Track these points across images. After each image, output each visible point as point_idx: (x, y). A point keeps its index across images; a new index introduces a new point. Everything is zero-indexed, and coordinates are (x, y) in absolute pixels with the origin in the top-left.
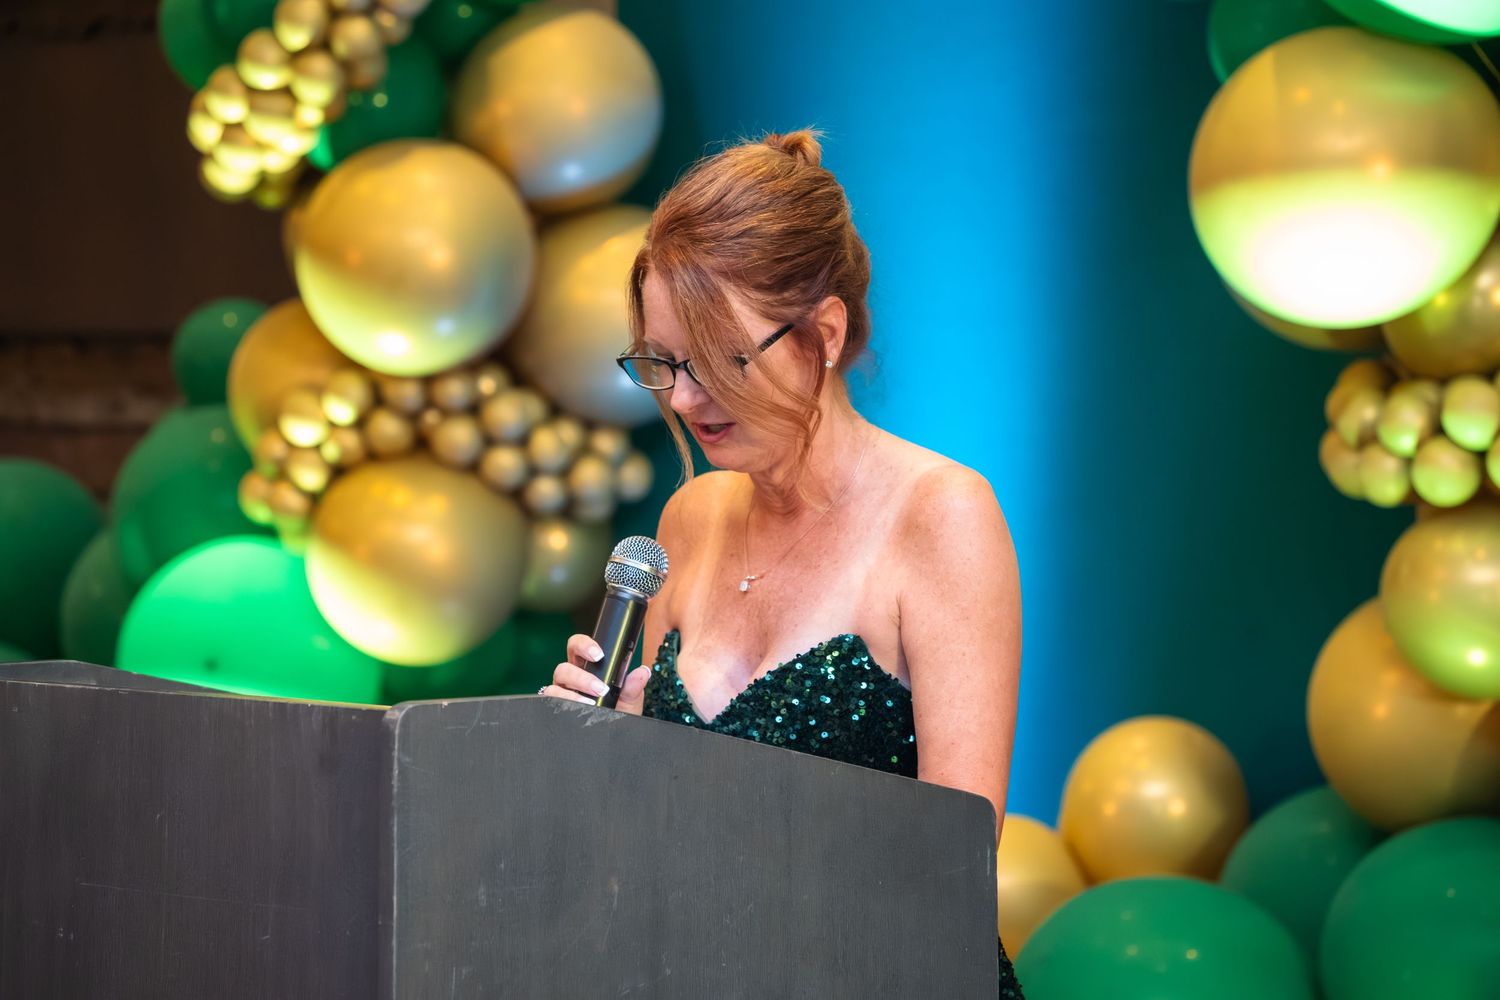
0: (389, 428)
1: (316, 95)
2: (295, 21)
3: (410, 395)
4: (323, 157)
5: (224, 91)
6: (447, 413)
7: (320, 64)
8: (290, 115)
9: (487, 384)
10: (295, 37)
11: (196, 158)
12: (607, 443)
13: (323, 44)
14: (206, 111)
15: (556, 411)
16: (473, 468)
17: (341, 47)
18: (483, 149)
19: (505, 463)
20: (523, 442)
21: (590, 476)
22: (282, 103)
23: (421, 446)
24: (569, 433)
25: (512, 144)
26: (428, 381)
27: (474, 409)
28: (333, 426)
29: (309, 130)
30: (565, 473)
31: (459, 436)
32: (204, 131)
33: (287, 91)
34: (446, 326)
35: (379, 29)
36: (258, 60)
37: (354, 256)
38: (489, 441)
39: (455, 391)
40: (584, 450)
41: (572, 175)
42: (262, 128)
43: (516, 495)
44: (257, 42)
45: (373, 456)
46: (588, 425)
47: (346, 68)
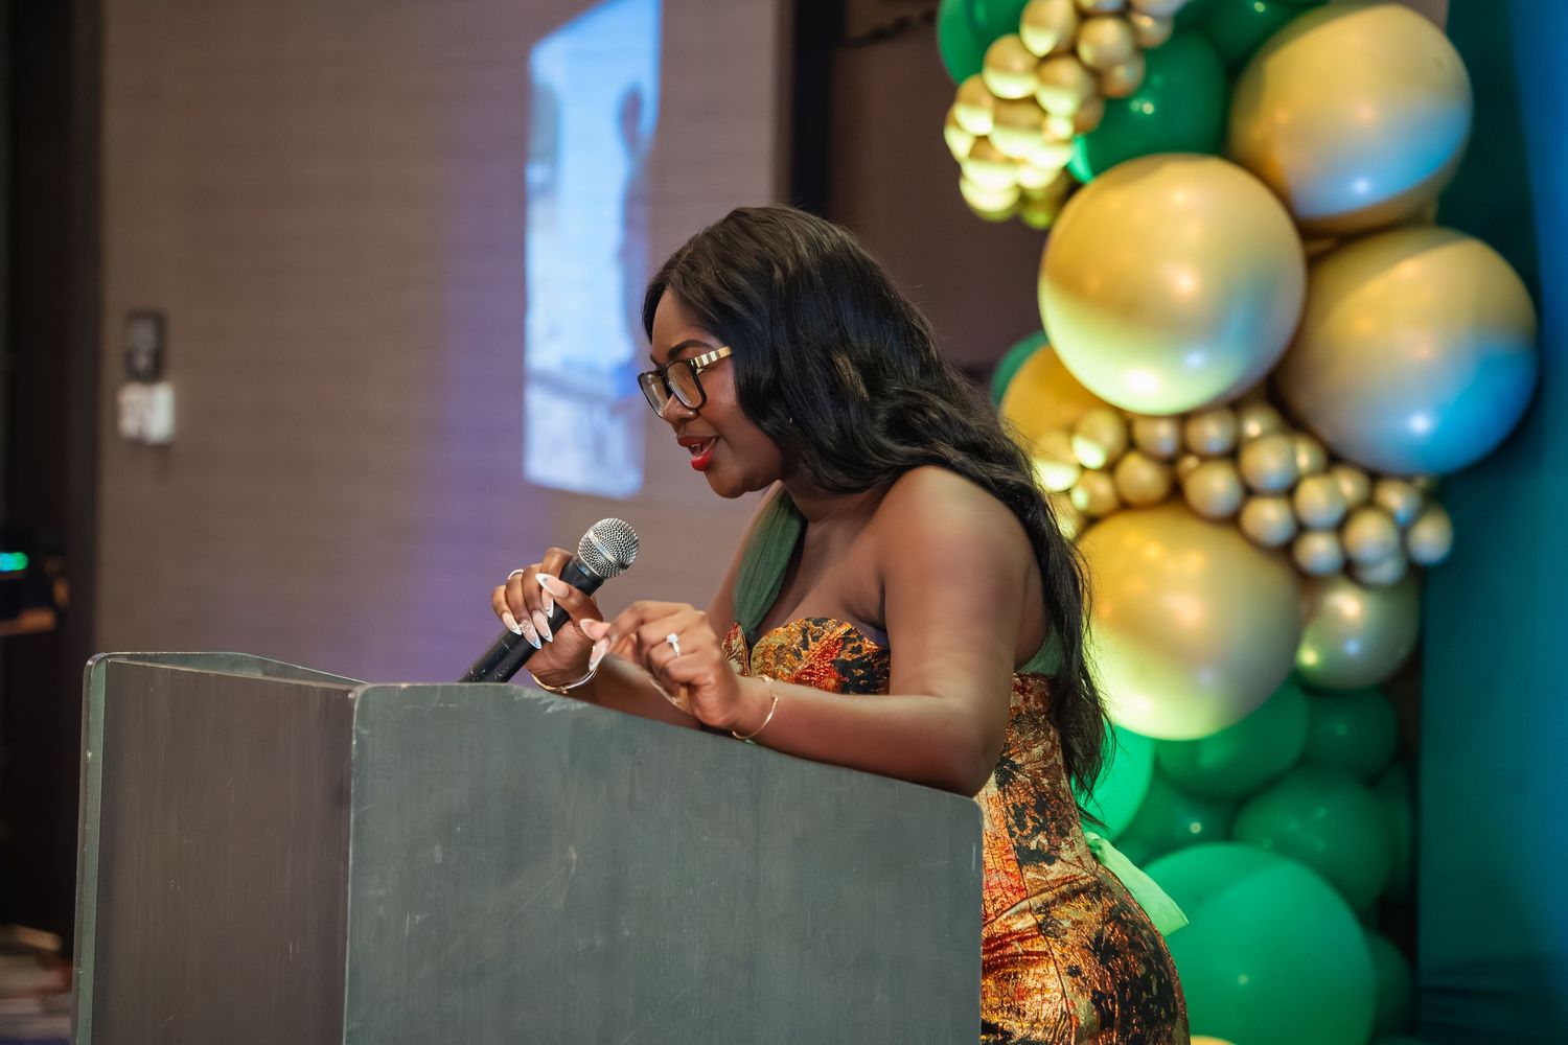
0: (1141, 475)
1: (1063, 104)
2: (1041, 24)
3: (1163, 436)
4: (1081, 169)
5: (974, 103)
6: (1205, 458)
7: (1066, 71)
8: (1038, 128)
9: (1253, 427)
10: (1040, 41)
11: (953, 170)
12: (1396, 498)
13: (1068, 49)
14: (957, 125)
15: (1333, 460)
16: (1232, 521)
17: (1086, 52)
18: (1254, 167)
19: (1268, 517)
20: (1289, 492)
21: (1369, 534)
22: (1028, 115)
23: (1175, 494)
24: (1349, 486)
25: (1285, 158)
26: (1183, 419)
27: (1233, 454)
28: (1083, 468)
29: (1068, 142)
30: (1340, 527)
31: (1213, 486)
32: (958, 142)
33: (1032, 100)
34: (1196, 359)
35: (1135, 32)
36: (1005, 69)
37: (1094, 283)
38: (1249, 492)
39: (1212, 434)
40: (1369, 503)
41: (1362, 190)
42: (1006, 142)
43: (1285, 552)
44: (1003, 48)
45: (1124, 506)
46: (1374, 477)
47: (1096, 74)
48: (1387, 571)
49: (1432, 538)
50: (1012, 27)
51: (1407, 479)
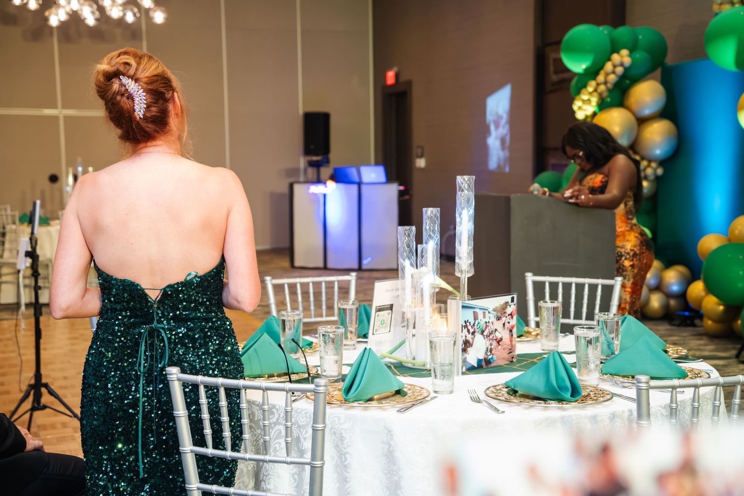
1: (594, 100)
2: (591, 86)
4: (597, 111)
5: (578, 100)
7: (595, 94)
8: (590, 104)
10: (591, 90)
11: (574, 112)
12: (654, 165)
13: (595, 90)
14: (575, 104)
17: (599, 91)
18: (628, 108)
21: (649, 171)
22: (588, 102)
25: (634, 107)
29: (593, 107)
32: (575, 107)
33: (589, 100)
35: (607, 87)
36: (584, 94)
40: (649, 166)
41: (647, 112)
42: (585, 107)
44: (584, 91)
46: (650, 161)
47: (600, 95)
48: (652, 177)
49: (660, 171)
50: (585, 86)
51: (654, 161)
